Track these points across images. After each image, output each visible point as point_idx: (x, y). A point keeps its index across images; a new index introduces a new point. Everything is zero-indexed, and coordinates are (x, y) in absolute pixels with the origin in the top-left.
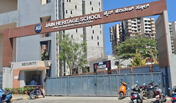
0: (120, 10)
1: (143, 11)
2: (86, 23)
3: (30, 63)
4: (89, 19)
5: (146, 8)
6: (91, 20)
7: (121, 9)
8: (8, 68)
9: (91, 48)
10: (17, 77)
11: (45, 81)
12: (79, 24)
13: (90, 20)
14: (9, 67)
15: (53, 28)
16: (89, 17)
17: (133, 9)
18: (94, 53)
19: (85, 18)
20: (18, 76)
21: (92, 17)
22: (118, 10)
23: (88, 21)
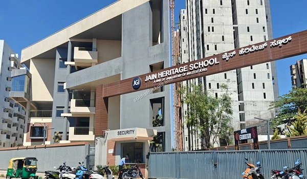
0: (245, 50)
1: (281, 49)
2: (197, 71)
3: (128, 132)
4: (201, 66)
5: (287, 43)
6: (205, 67)
7: (248, 48)
8: (102, 139)
9: (252, 103)
10: (111, 151)
11: (148, 157)
12: (188, 73)
13: (203, 68)
14: (103, 136)
15: (155, 82)
16: (201, 63)
17: (265, 47)
18: (258, 111)
19: (196, 65)
20: (113, 150)
21: (206, 63)
22: (243, 49)
23: (200, 68)
